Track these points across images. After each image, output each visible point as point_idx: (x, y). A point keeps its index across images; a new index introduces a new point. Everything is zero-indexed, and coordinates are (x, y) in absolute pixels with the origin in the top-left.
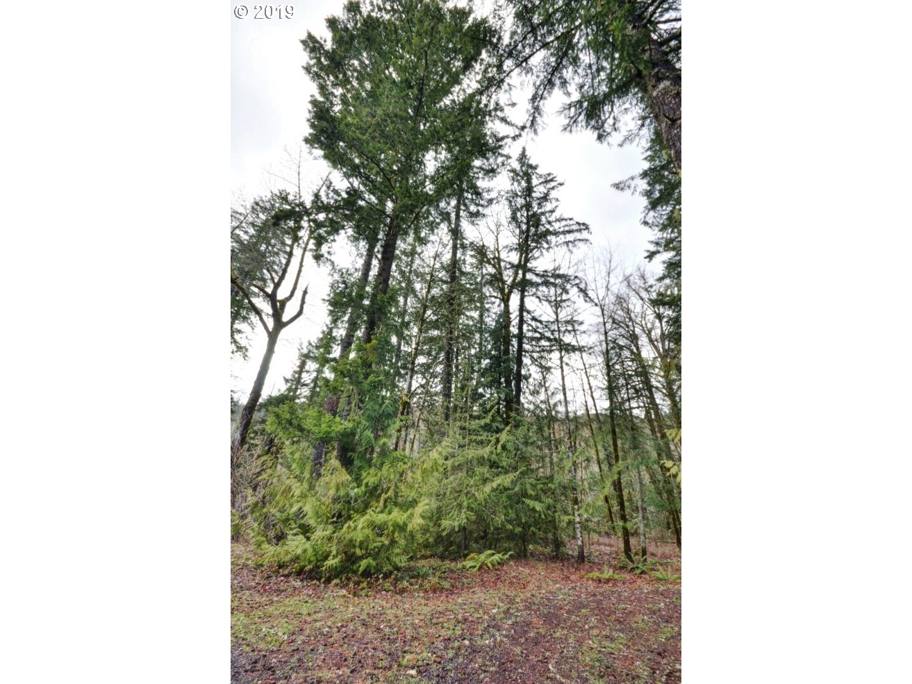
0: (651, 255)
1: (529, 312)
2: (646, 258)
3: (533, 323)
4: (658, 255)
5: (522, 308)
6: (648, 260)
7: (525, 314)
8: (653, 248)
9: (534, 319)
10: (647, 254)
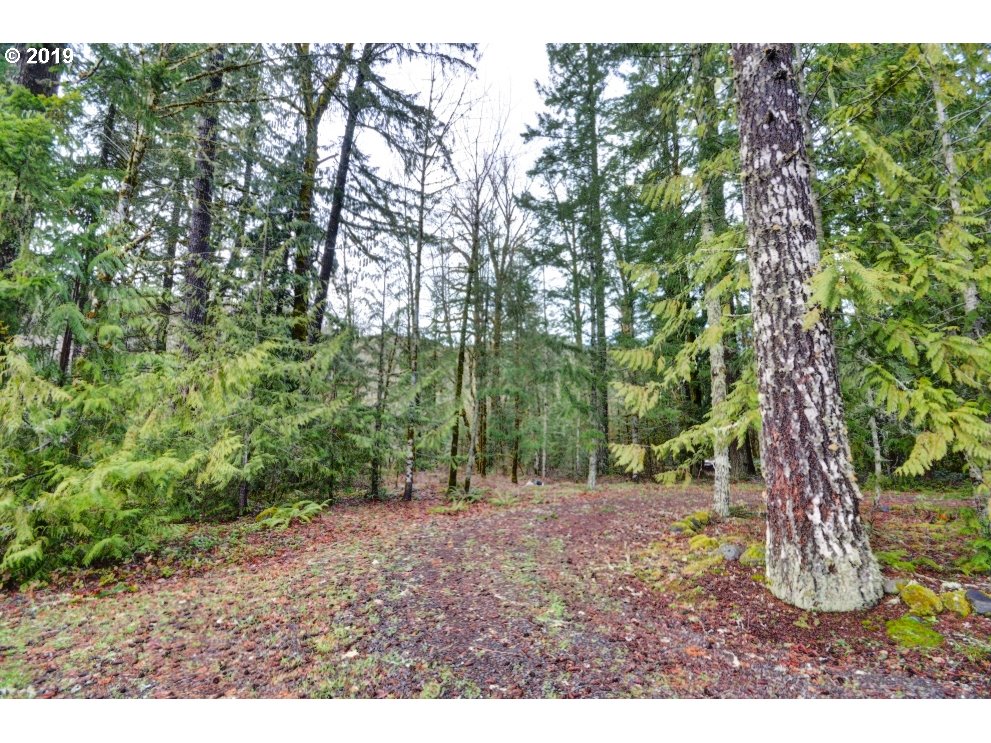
0: (530, 135)
1: (358, 156)
2: (522, 135)
3: (361, 177)
4: (536, 138)
5: (348, 145)
6: (523, 139)
7: (351, 157)
8: (535, 125)
9: (364, 170)
10: (526, 131)
